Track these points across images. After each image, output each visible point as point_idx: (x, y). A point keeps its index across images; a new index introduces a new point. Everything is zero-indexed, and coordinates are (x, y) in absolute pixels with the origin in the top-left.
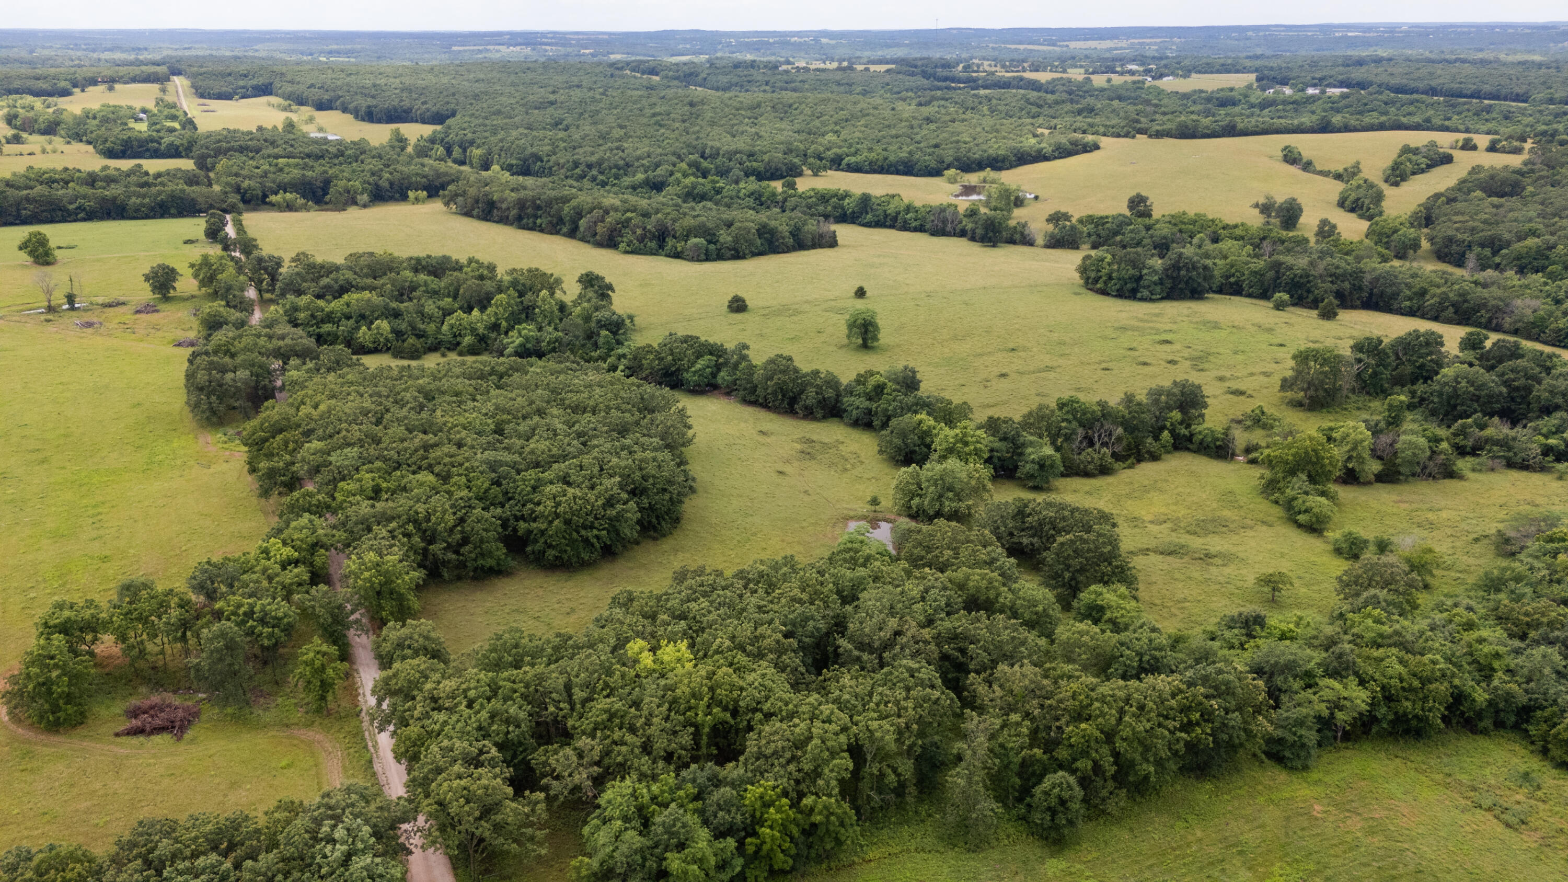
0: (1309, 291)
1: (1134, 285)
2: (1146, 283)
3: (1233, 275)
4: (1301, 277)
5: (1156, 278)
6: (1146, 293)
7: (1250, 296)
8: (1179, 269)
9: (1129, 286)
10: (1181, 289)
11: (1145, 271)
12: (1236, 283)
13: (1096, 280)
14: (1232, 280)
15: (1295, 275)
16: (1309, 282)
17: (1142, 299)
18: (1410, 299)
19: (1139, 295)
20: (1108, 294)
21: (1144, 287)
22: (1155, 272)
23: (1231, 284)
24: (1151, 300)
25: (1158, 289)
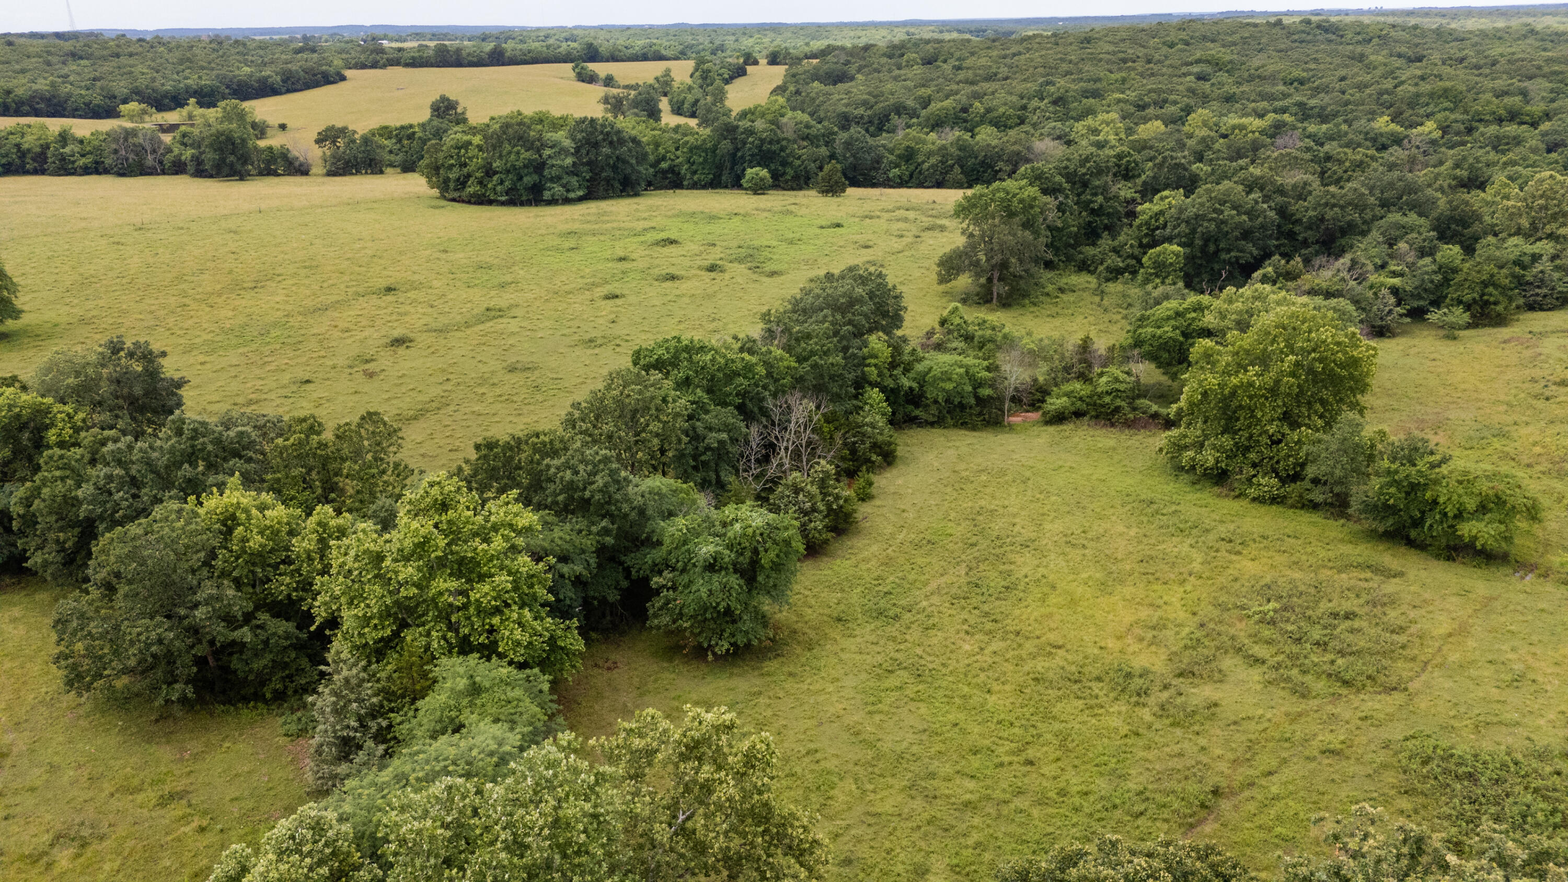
0: (784, 164)
1: (536, 177)
2: (554, 172)
3: (664, 158)
4: (770, 143)
5: (569, 161)
6: (558, 189)
7: (695, 186)
8: (596, 145)
9: (528, 180)
10: (608, 180)
11: (547, 152)
12: (671, 170)
13: (462, 183)
14: (664, 165)
15: (763, 141)
16: (783, 149)
17: (552, 202)
18: (897, 166)
19: (547, 195)
20: (490, 202)
21: (552, 180)
22: (563, 151)
23: (664, 172)
24: (567, 201)
25: (574, 181)
